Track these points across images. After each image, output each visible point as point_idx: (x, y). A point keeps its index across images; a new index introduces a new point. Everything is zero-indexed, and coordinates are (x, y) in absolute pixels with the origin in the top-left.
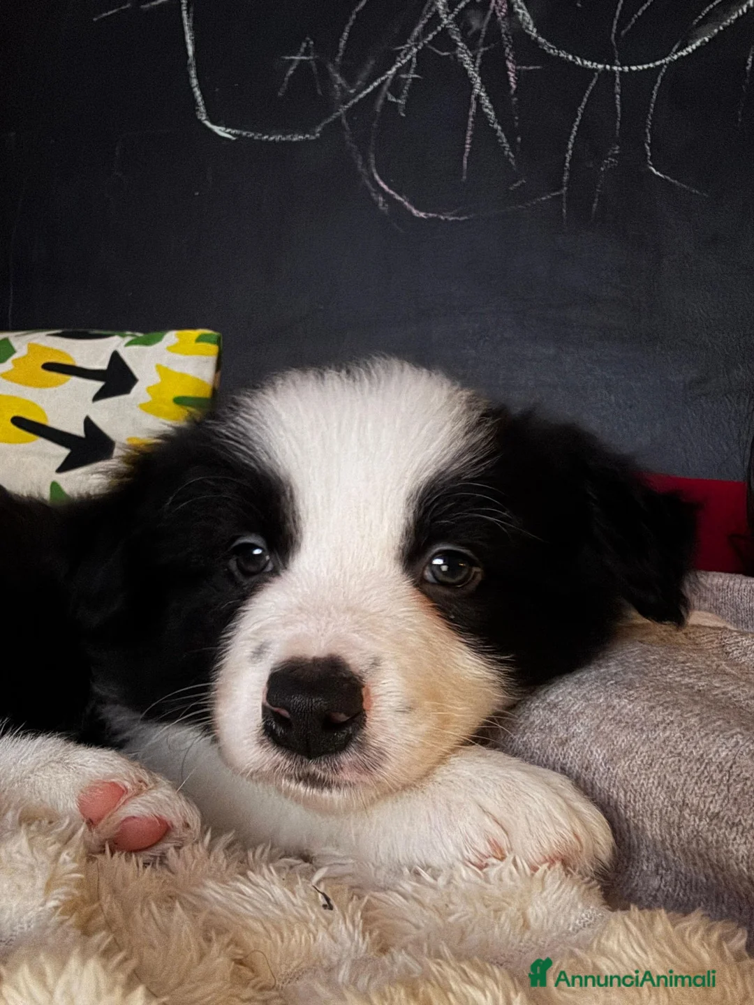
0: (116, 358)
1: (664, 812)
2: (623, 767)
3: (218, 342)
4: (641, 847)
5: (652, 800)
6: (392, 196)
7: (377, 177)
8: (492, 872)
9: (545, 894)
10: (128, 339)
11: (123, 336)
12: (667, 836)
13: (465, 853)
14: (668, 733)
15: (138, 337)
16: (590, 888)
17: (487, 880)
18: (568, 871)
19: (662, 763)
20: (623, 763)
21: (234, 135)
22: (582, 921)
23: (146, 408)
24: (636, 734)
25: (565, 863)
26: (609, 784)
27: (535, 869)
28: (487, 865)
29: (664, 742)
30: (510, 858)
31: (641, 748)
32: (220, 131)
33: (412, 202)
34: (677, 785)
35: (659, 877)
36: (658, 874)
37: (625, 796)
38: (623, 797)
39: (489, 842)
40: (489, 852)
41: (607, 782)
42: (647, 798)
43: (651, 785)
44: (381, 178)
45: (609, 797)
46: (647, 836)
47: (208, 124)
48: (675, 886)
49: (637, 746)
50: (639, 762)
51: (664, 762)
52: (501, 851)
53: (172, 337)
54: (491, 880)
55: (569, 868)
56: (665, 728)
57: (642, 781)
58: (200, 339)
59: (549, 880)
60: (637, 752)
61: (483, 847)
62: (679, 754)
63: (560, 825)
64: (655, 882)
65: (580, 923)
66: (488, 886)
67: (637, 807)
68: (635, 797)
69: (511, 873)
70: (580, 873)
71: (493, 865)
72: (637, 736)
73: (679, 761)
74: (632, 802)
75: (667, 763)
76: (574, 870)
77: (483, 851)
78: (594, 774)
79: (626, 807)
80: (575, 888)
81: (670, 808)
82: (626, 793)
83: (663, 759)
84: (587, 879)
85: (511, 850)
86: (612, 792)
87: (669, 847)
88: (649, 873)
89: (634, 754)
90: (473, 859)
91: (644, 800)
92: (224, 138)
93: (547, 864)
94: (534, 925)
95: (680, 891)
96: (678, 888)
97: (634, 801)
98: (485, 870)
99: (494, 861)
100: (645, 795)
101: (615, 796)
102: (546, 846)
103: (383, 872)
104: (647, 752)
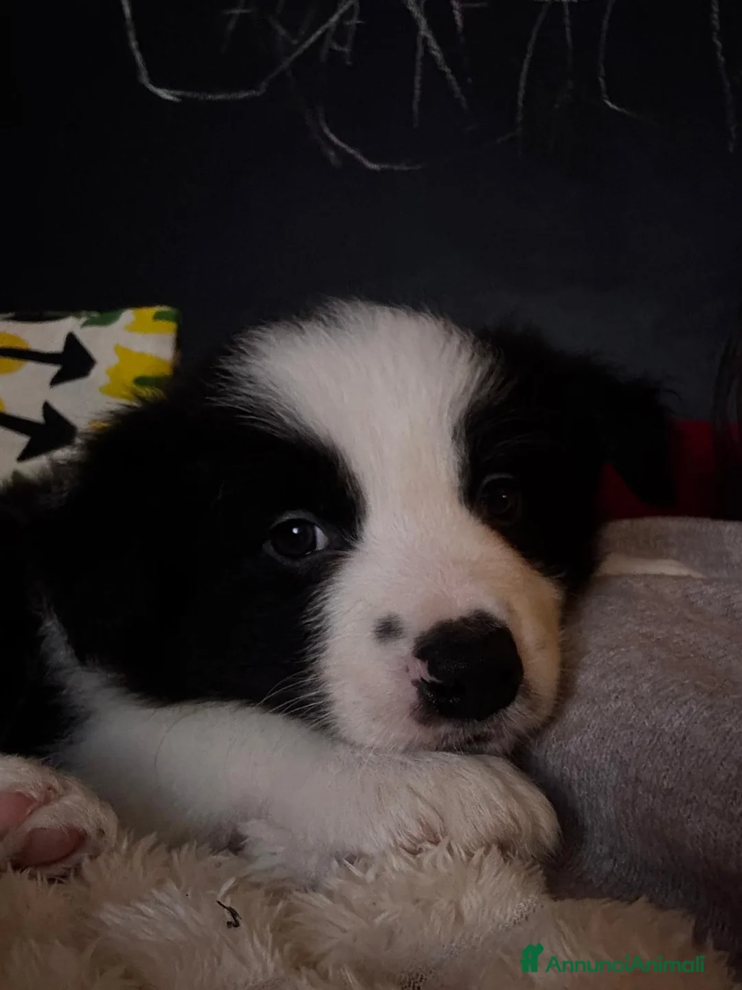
0: (71, 340)
1: (617, 789)
2: (576, 742)
3: (176, 319)
4: (595, 828)
5: (605, 777)
6: (343, 150)
7: (327, 131)
8: (426, 859)
9: (481, 882)
10: (84, 320)
11: (79, 317)
12: (622, 816)
13: (398, 838)
14: (620, 703)
15: (94, 318)
16: (530, 875)
17: (419, 867)
18: (508, 856)
19: (614, 737)
20: (575, 738)
21: (177, 96)
22: (520, 911)
23: (105, 390)
24: (588, 706)
25: (504, 847)
26: (562, 761)
27: (470, 855)
28: (420, 850)
29: (615, 713)
30: (444, 842)
31: (593, 721)
32: (164, 94)
33: (366, 155)
34: (630, 759)
35: (612, 861)
36: (611, 858)
37: (578, 774)
38: (576, 774)
39: (422, 824)
40: (422, 836)
41: (560, 759)
42: (600, 775)
43: (603, 761)
44: (332, 131)
45: (562, 775)
46: (602, 816)
47: (152, 88)
48: (629, 870)
49: (589, 719)
50: (591, 737)
51: (616, 735)
52: (435, 835)
53: (128, 316)
54: (425, 866)
55: (509, 853)
56: (617, 697)
57: (595, 757)
58: (158, 317)
59: (486, 867)
60: (589, 726)
61: (416, 830)
62: (632, 726)
63: (496, 807)
64: (607, 866)
65: (517, 913)
66: (420, 875)
67: (591, 785)
68: (588, 774)
69: (445, 859)
70: (520, 857)
71: (427, 850)
72: (588, 709)
73: (632, 733)
74: (585, 779)
75: (619, 735)
76: (514, 854)
77: (415, 834)
78: (546, 751)
79: (580, 785)
80: (514, 876)
81: (623, 785)
82: (579, 770)
83: (615, 732)
84: (528, 864)
85: (445, 833)
86: (566, 770)
87: (624, 826)
88: (602, 855)
89: (586, 728)
90: (407, 844)
91: (597, 777)
92: (167, 101)
93: (483, 849)
94: (468, 917)
95: (634, 874)
96: (632, 871)
97: (588, 779)
98: (419, 856)
99: (429, 846)
100: (598, 772)
101: (568, 774)
102: (482, 831)
103: (314, 860)
104: (599, 724)
